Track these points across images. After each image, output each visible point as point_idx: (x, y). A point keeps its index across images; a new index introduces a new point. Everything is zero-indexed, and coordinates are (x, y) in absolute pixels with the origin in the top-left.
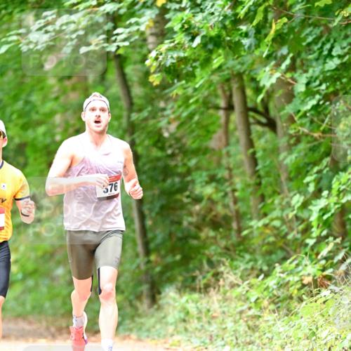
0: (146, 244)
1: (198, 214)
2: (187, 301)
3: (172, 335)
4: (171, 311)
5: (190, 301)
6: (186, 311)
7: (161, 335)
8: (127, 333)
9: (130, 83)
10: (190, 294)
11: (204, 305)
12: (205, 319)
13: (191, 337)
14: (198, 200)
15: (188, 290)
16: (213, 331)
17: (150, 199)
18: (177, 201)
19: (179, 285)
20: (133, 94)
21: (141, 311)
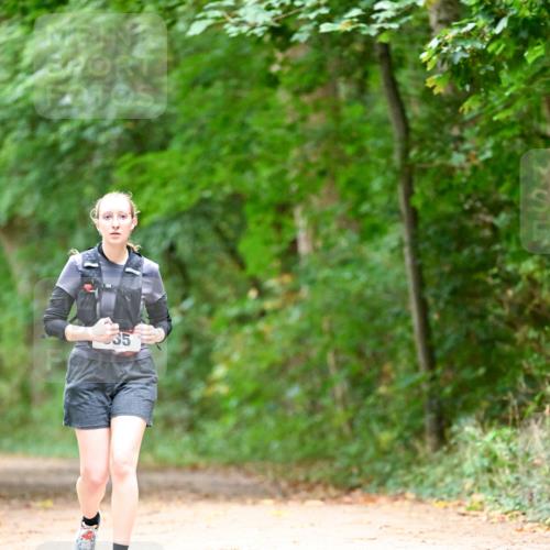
0: (430, 352)
1: (511, 303)
2: (494, 439)
3: (470, 494)
4: (468, 455)
5: (498, 439)
6: (492, 456)
7: (454, 493)
8: (400, 490)
9: (404, 98)
10: (498, 428)
11: (521, 446)
12: (521, 468)
13: (500, 496)
14: (510, 280)
15: (496, 422)
16: (534, 487)
17: (436, 280)
18: (477, 282)
19: (482, 414)
20: (409, 115)
21: (421, 455)
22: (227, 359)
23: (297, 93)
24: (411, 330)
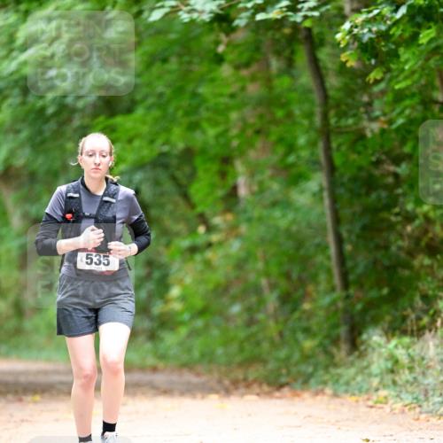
0: (344, 276)
1: (410, 236)
2: (396, 346)
3: (377, 390)
4: (375, 359)
5: (400, 346)
6: (394, 359)
7: (364, 389)
8: (320, 387)
9: (324, 72)
10: (400, 337)
11: (417, 351)
12: (418, 370)
13: (401, 392)
14: (409, 218)
15: (397, 332)
16: (428, 385)
18: (383, 220)
19: (386, 326)
20: (328, 85)
21: (337, 359)
22: (181, 282)
23: (237, 67)
24: (329, 258)
